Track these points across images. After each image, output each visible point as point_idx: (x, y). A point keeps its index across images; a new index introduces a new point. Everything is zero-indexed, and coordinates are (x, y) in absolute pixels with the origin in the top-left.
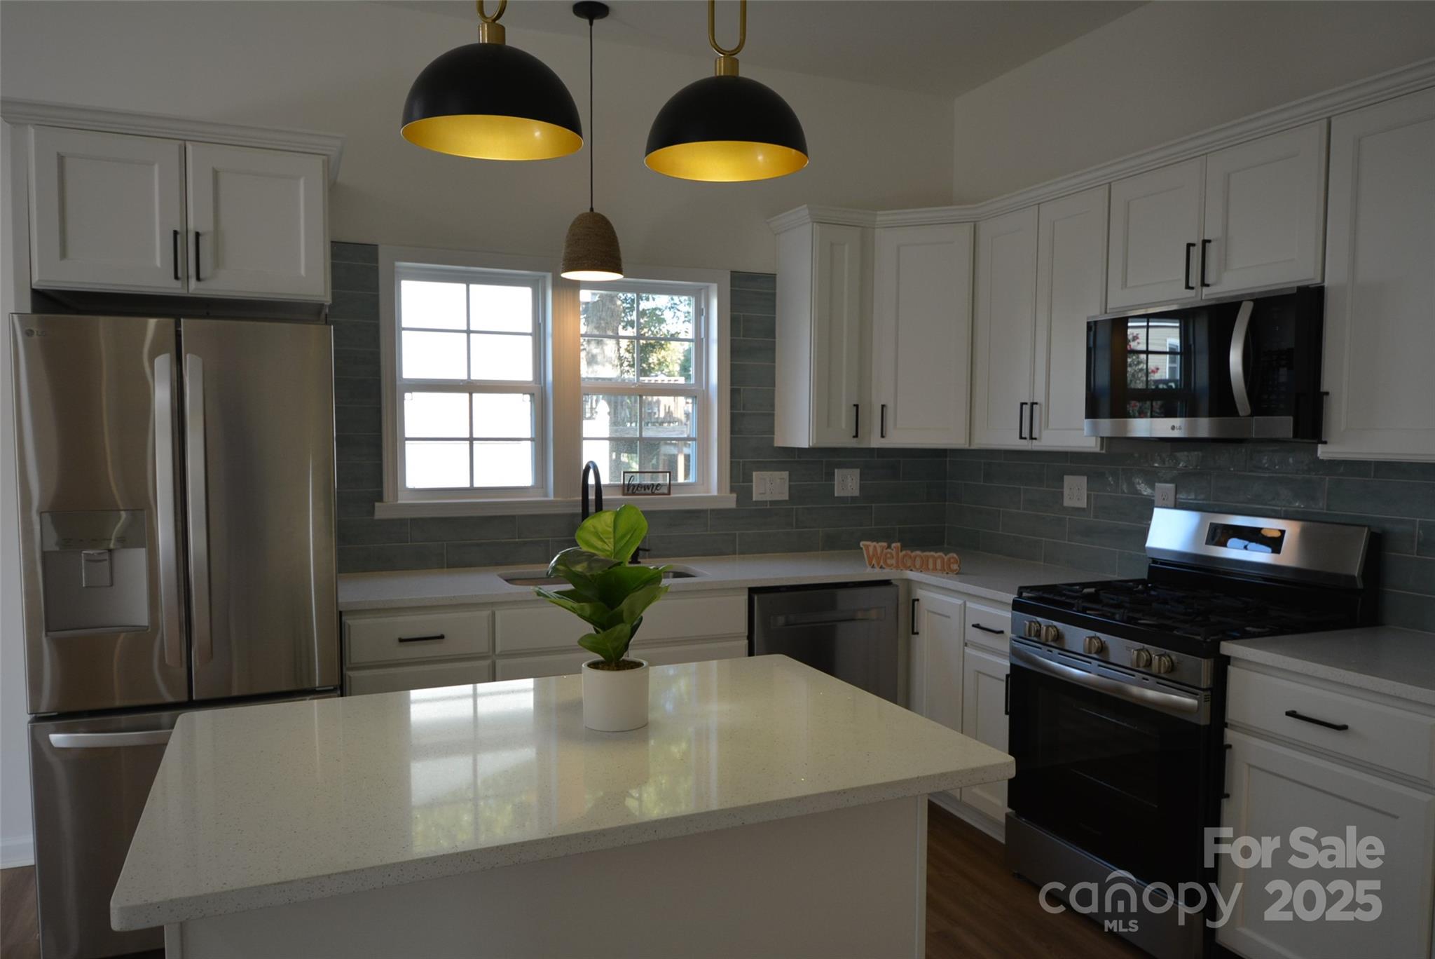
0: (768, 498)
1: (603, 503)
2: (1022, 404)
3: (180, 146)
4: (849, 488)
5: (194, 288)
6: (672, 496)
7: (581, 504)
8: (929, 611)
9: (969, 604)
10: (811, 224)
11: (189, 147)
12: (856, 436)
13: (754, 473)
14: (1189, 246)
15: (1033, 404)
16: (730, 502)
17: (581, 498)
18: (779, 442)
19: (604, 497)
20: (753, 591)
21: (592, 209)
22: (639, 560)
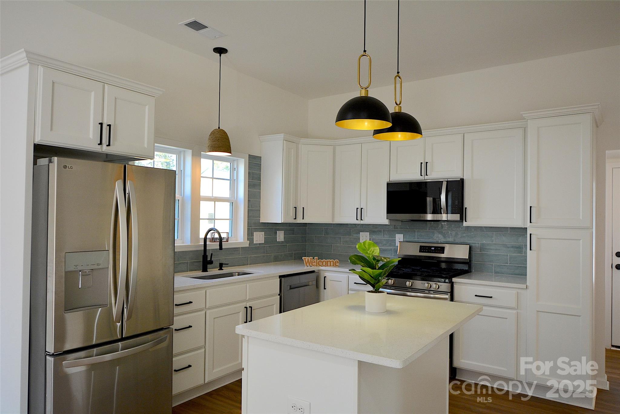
0: (258, 242)
1: (207, 245)
2: (357, 208)
3: (103, 85)
4: (281, 238)
5: (104, 149)
6: (229, 242)
7: (203, 246)
8: (330, 280)
9: (349, 276)
10: (283, 140)
11: (106, 86)
12: (296, 219)
13: (254, 233)
14: (421, 163)
15: (362, 208)
16: (247, 244)
17: (203, 243)
18: (262, 220)
19: (207, 243)
20: (281, 277)
21: (219, 128)
22: (223, 268)
